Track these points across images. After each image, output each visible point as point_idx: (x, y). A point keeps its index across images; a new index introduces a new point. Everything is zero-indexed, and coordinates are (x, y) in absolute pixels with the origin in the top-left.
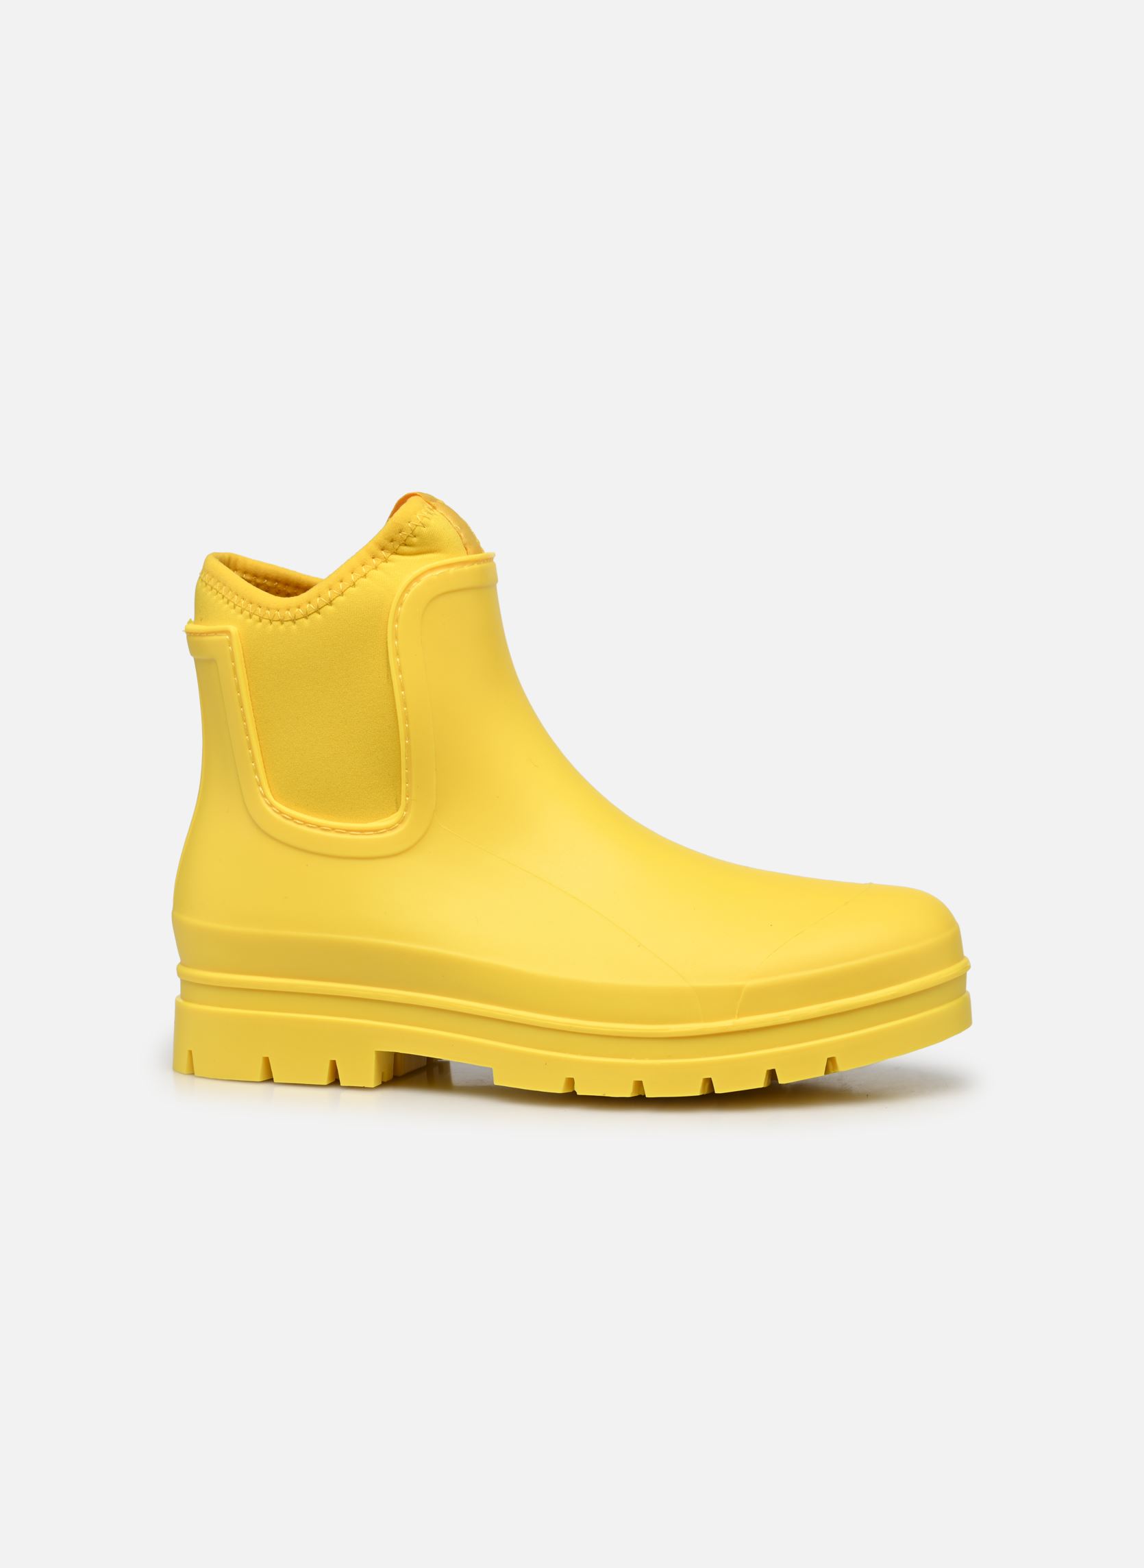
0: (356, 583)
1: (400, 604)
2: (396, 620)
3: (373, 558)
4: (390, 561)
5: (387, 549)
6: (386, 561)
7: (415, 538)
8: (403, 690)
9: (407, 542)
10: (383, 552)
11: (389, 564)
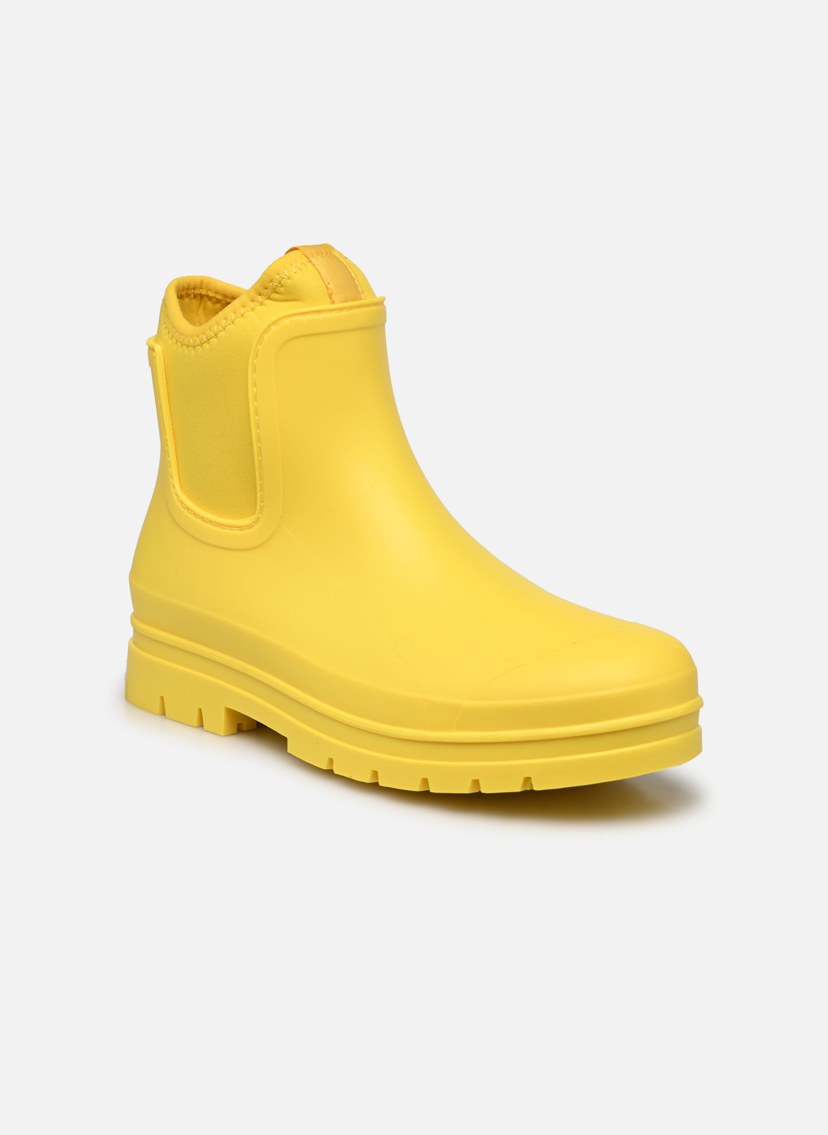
0: (235, 322)
1: (260, 342)
2: (256, 356)
3: (252, 301)
4: (265, 305)
5: (263, 295)
6: (261, 304)
7: (282, 288)
8: (257, 415)
9: (277, 290)
10: (260, 297)
11: (263, 308)
